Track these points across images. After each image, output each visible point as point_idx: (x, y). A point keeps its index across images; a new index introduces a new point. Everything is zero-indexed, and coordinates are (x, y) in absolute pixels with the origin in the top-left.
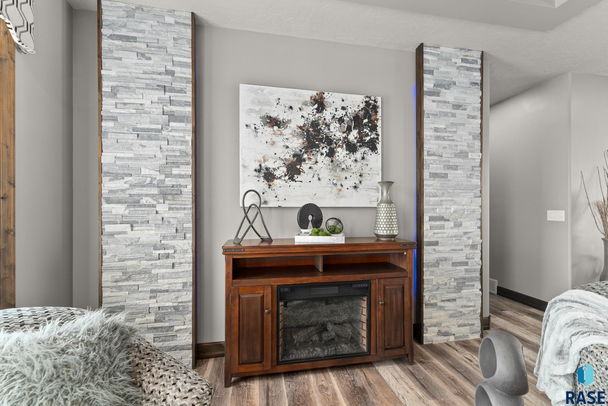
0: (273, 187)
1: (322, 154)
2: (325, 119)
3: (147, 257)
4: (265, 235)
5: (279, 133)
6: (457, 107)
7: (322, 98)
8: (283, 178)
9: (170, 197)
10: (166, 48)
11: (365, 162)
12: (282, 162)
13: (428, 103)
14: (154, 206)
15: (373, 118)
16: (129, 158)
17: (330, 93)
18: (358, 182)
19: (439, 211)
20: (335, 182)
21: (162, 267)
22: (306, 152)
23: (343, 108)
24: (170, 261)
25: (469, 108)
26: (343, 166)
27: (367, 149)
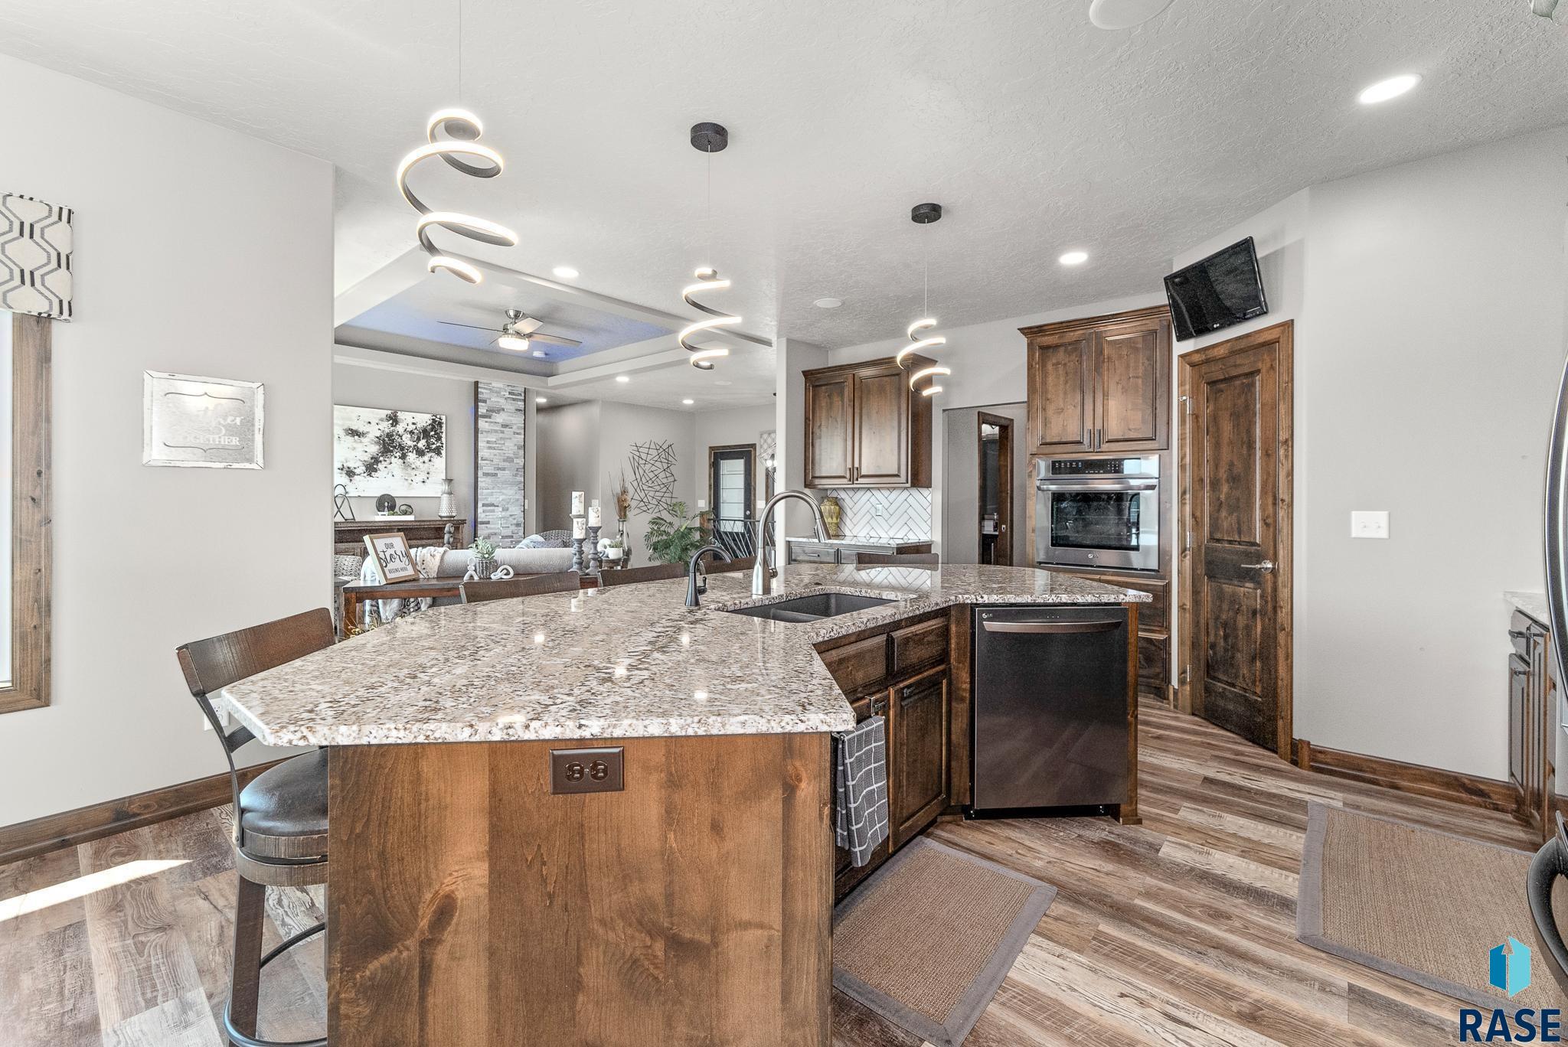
0: (354, 481)
1: (395, 457)
2: (398, 432)
4: (349, 516)
5: (359, 441)
6: (505, 426)
7: (395, 416)
8: (362, 475)
11: (431, 463)
12: (362, 463)
13: (482, 423)
15: (438, 431)
17: (403, 413)
18: (425, 478)
19: (490, 500)
20: (406, 478)
22: (382, 456)
23: (414, 424)
25: (515, 427)
26: (413, 466)
27: (433, 454)
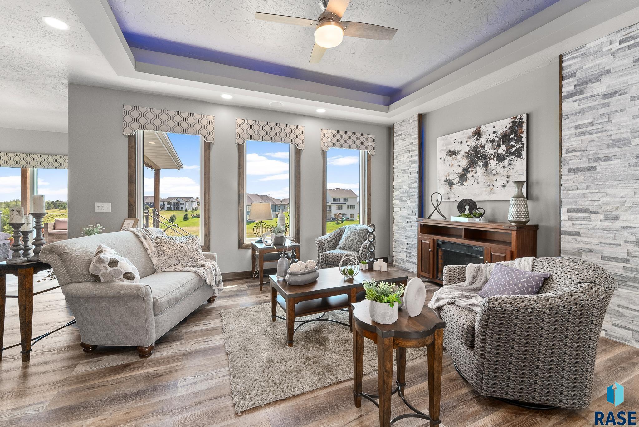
0: (453, 190)
1: (480, 166)
2: (481, 144)
3: (404, 222)
5: (455, 158)
7: (480, 130)
8: (457, 184)
9: (411, 197)
10: (410, 134)
11: (511, 167)
12: (457, 175)
13: (568, 105)
14: (406, 201)
15: (518, 132)
16: (400, 182)
17: (485, 125)
18: (505, 182)
20: (488, 183)
21: (408, 227)
22: (470, 167)
23: (494, 132)
24: (411, 225)
26: (494, 172)
27: (513, 157)
